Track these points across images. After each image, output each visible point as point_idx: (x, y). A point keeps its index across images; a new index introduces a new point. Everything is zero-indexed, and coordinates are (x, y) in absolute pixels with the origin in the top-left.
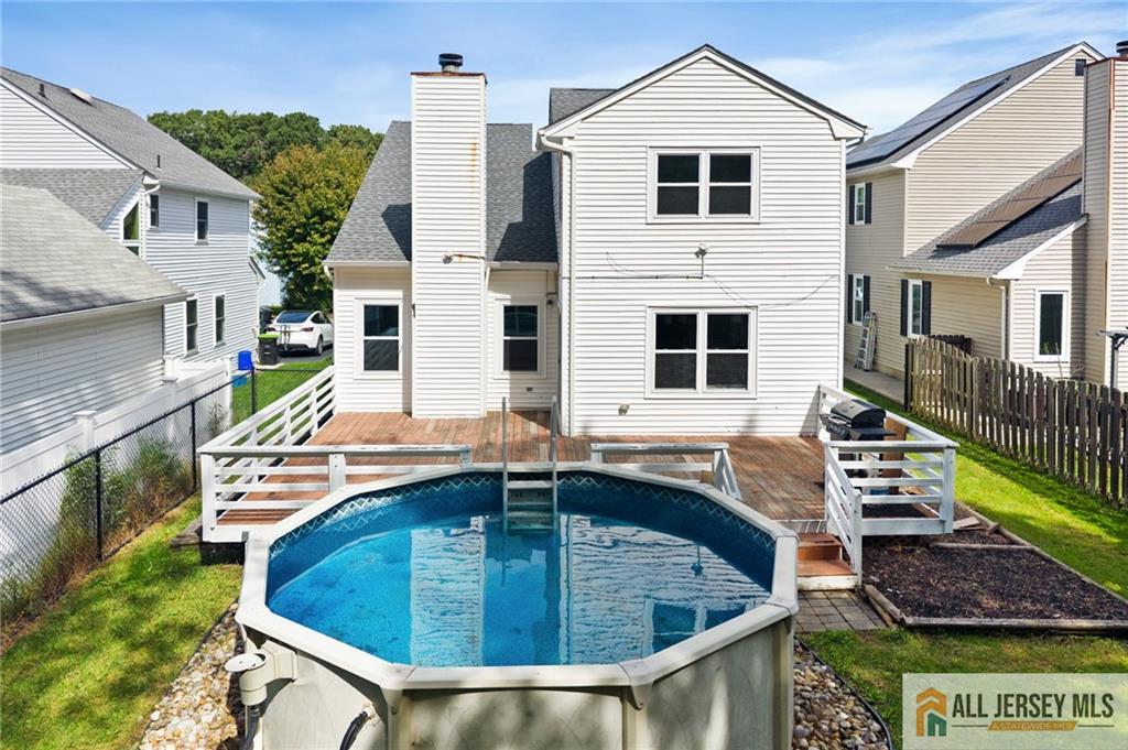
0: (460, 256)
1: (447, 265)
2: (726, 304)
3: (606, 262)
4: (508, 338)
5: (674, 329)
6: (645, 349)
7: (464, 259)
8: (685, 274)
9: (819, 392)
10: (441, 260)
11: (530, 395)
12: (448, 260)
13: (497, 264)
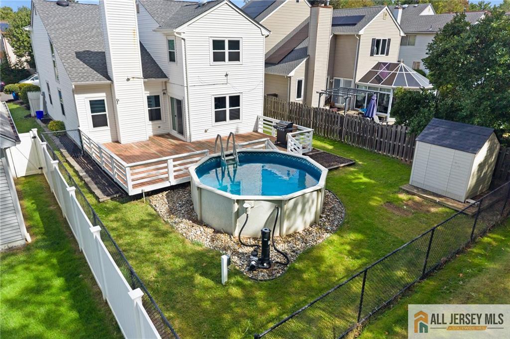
0: (133, 78)
1: (128, 82)
2: (234, 93)
3: (197, 80)
4: (150, 109)
5: (219, 102)
6: (211, 110)
7: (134, 79)
8: (222, 83)
9: (257, 118)
10: (125, 80)
11: (160, 129)
12: (128, 80)
13: (146, 80)
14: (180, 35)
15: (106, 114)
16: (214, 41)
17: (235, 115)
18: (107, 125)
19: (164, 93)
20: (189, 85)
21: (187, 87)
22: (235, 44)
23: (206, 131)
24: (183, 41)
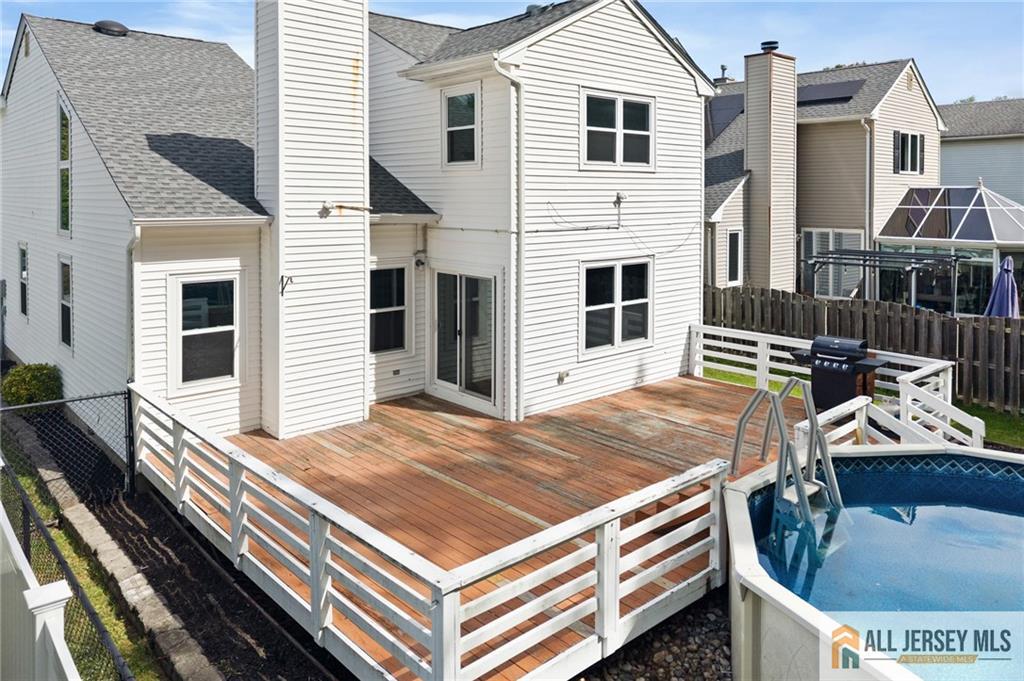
0: (341, 207)
1: (323, 220)
2: (631, 254)
3: (546, 213)
4: (374, 311)
5: (598, 283)
6: (576, 308)
7: (345, 212)
8: (606, 224)
9: (690, 333)
10: (316, 213)
11: (398, 379)
12: (325, 212)
13: (377, 217)
14: (508, 70)
15: (231, 333)
16: (591, 100)
17: (637, 327)
18: (231, 373)
19: (419, 263)
20: (525, 228)
21: (518, 234)
22: (638, 114)
23: (560, 380)
24: (513, 89)
